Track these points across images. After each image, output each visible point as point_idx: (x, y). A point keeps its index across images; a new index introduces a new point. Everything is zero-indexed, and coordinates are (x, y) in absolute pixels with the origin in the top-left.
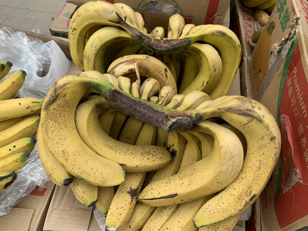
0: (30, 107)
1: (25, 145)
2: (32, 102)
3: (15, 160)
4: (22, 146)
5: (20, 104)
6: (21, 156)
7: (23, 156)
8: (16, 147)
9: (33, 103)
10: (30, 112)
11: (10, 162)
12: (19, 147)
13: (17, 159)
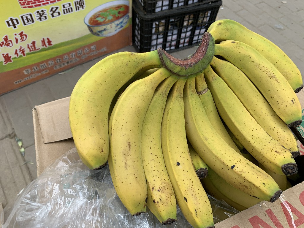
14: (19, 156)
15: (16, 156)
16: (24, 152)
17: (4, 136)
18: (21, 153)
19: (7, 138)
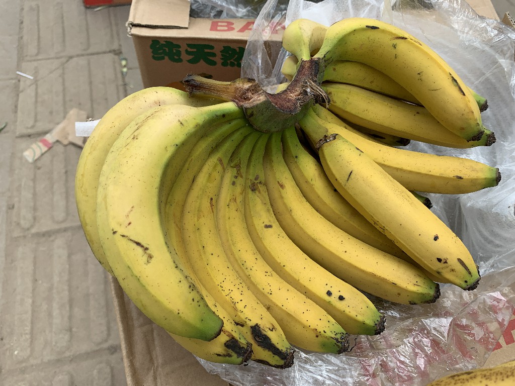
0: (446, 262)
1: (360, 318)
2: (459, 260)
3: (319, 330)
4: (353, 314)
5: (436, 238)
6: (333, 336)
7: (337, 340)
8: (343, 302)
9: (459, 264)
10: (433, 270)
11: (308, 324)
12: (347, 311)
13: (322, 332)
14: (119, 75)
15: (116, 75)
16: (126, 73)
17: (108, 50)
18: (122, 73)
19: (110, 54)
